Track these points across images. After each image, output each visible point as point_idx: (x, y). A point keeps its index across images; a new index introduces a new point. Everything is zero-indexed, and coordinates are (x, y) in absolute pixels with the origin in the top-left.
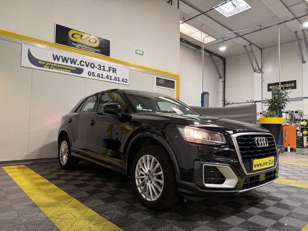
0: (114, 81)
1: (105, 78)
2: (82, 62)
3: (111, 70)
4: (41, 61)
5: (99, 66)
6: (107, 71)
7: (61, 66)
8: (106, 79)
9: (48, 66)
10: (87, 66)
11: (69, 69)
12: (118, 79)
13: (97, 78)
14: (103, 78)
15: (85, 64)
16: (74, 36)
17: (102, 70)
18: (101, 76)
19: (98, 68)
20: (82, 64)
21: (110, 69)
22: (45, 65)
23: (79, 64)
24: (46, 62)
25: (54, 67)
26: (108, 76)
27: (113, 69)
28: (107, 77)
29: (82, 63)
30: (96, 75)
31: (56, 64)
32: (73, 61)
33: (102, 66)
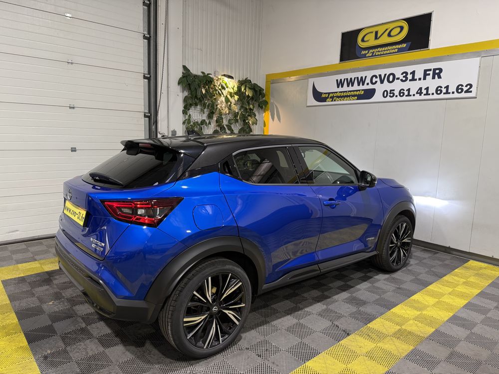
0: (436, 96)
1: (414, 95)
2: (374, 78)
3: (429, 74)
4: (324, 93)
5: (404, 75)
6: (420, 79)
7: (345, 94)
8: (417, 97)
9: (331, 98)
10: (382, 82)
11: (354, 96)
12: (444, 90)
13: (399, 98)
14: (411, 95)
15: (378, 80)
16: (365, 39)
17: (410, 80)
18: (406, 93)
19: (402, 80)
20: (374, 82)
21: (428, 72)
22: (328, 98)
23: (370, 84)
24: (329, 93)
25: (338, 97)
26: (421, 89)
27: (434, 70)
28: (420, 92)
29: (374, 80)
30: (397, 93)
31: (340, 92)
32: (362, 81)
33: (409, 73)
